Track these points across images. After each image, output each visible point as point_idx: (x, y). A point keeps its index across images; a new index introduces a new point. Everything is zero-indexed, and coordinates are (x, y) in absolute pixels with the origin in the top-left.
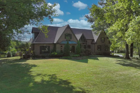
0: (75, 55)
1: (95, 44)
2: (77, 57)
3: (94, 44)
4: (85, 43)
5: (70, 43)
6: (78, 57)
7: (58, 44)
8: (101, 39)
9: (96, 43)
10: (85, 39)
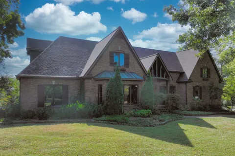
0: (139, 112)
1: (188, 84)
2: (144, 116)
3: (186, 83)
4: (164, 78)
5: (124, 76)
6: (149, 116)
7: (90, 78)
8: (202, 72)
9: (190, 81)
10: (164, 70)
